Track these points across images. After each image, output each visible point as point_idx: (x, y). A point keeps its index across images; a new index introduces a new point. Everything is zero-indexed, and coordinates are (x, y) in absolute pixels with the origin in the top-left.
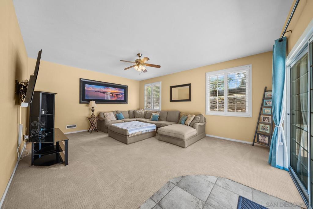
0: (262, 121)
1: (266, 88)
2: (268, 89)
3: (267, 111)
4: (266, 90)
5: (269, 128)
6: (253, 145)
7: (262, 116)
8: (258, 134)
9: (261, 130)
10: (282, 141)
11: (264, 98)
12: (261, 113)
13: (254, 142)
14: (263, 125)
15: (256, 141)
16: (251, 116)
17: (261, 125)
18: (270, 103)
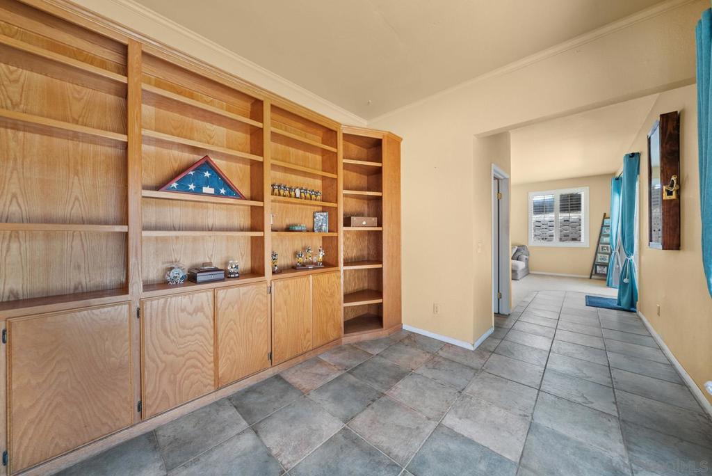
0: (601, 251)
1: (605, 214)
2: (607, 216)
3: (606, 239)
4: (605, 217)
5: (607, 258)
6: (590, 278)
7: (601, 246)
8: (596, 265)
9: (599, 261)
10: (618, 264)
11: (603, 225)
12: (599, 242)
13: (591, 275)
14: (602, 255)
15: (594, 273)
16: (588, 246)
17: (599, 255)
18: (608, 232)
